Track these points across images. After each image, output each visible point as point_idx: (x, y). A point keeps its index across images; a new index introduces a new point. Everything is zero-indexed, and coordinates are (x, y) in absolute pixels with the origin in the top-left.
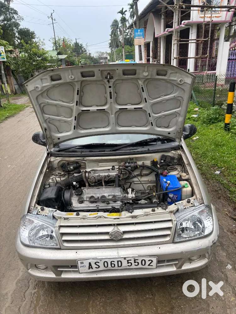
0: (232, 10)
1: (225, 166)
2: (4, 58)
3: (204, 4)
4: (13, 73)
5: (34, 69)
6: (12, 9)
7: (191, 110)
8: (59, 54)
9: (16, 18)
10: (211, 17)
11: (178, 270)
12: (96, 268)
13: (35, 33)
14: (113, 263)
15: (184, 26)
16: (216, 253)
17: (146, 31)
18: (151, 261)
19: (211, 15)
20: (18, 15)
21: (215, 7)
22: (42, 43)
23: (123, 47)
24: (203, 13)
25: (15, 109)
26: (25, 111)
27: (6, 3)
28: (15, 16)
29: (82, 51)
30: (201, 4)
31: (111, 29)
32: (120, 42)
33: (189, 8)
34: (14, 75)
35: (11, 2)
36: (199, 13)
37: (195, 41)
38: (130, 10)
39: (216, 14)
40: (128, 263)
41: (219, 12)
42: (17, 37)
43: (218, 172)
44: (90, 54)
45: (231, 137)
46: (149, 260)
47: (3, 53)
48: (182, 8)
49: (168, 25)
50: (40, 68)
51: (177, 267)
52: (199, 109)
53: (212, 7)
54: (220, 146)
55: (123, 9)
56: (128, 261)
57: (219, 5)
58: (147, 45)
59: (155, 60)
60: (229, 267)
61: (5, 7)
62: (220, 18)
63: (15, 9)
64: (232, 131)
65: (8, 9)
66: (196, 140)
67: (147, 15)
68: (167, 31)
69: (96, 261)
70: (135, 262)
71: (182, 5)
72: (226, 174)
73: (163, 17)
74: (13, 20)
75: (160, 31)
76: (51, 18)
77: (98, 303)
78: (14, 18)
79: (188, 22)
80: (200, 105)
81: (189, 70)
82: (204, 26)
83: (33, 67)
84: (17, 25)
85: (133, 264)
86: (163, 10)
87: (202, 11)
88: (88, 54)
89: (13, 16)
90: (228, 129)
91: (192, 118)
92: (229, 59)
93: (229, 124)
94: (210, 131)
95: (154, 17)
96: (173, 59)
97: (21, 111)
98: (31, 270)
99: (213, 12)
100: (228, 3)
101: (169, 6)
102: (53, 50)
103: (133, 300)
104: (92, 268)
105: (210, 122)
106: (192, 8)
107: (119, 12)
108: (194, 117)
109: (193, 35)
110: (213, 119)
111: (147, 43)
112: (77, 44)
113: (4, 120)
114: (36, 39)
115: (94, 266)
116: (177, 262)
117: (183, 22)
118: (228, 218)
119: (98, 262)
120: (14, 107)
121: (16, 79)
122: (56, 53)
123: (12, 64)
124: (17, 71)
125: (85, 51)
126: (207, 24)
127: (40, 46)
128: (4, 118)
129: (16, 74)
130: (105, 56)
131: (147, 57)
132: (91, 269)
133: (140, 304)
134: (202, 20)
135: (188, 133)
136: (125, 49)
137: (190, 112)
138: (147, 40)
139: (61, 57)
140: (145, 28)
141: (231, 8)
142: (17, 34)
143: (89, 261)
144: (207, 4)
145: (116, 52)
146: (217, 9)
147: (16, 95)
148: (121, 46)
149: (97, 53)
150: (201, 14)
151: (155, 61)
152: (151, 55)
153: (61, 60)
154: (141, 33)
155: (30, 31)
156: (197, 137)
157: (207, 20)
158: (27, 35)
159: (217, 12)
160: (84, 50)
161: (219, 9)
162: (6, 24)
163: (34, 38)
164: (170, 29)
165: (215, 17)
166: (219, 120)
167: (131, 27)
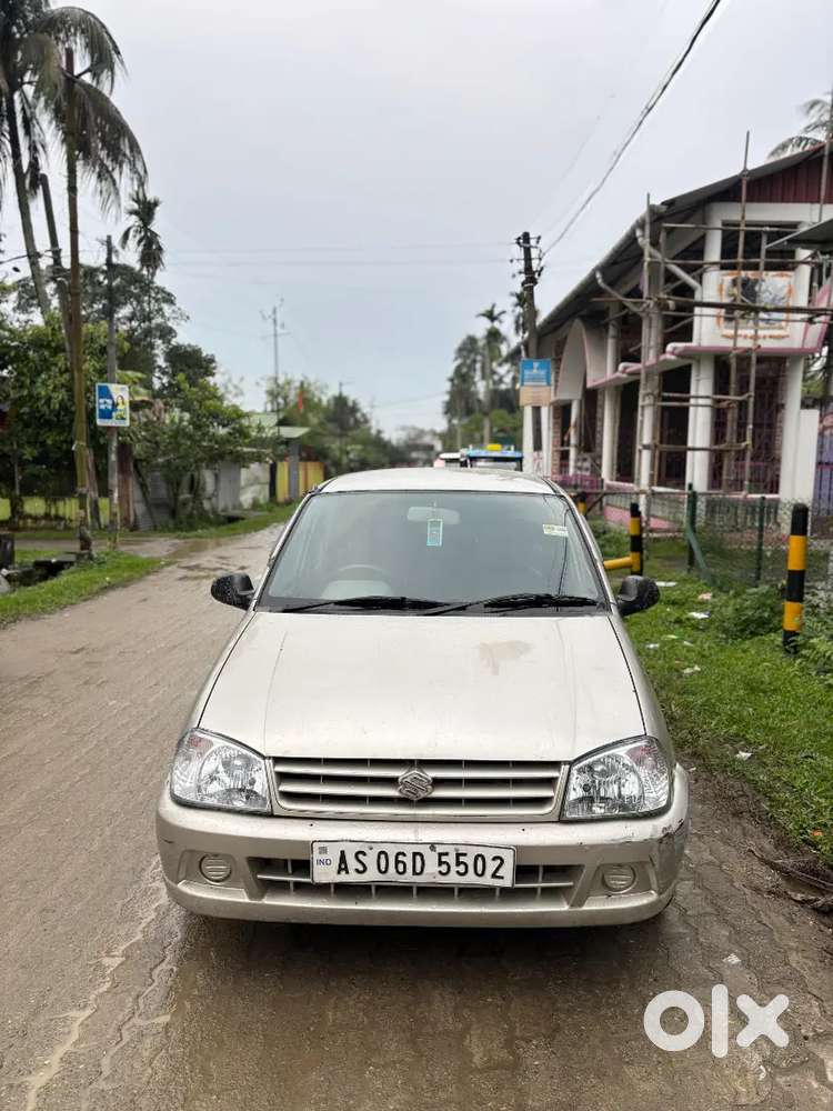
0: (822, 318)
1: (768, 742)
2: (123, 419)
3: (735, 300)
4: (136, 466)
5: (201, 460)
6: (160, 290)
7: (686, 599)
8: (282, 423)
9: (167, 314)
10: (755, 337)
11: (574, 909)
12: (357, 871)
13: (217, 359)
14: (401, 857)
15: (673, 357)
16: (701, 930)
17: (558, 368)
18: (499, 861)
19: (756, 332)
20: (173, 307)
21: (765, 310)
22: (236, 387)
23: (486, 414)
24: (733, 323)
25: (131, 567)
26: (160, 575)
27: (145, 272)
28: (166, 308)
29: (356, 421)
30: (726, 300)
31: (456, 359)
32: (479, 401)
33: (688, 308)
34: (139, 474)
35: (158, 272)
36: (718, 323)
37: (708, 402)
38: (513, 311)
39: (774, 328)
40: (440, 863)
41: (783, 324)
42: (160, 367)
43: (744, 755)
44: (379, 432)
45: (802, 670)
46: (494, 859)
47: (123, 403)
48: (666, 307)
49: (629, 354)
50: (221, 456)
51: (571, 902)
52: (714, 596)
53: (757, 310)
54: (764, 692)
55: (494, 306)
56: (440, 855)
57: (782, 304)
58: (562, 411)
59: (586, 455)
60: (734, 959)
61: (140, 282)
62: (786, 340)
63: (168, 289)
64: (804, 652)
65: (147, 287)
66: (691, 674)
67: (565, 326)
68: (623, 372)
69: (358, 847)
70: (458, 863)
71: (664, 299)
72: (769, 760)
73: (612, 331)
74: (158, 320)
75: (603, 369)
76: (271, 321)
77: (351, 1003)
78: (163, 316)
79: (686, 349)
80: (719, 586)
81: (691, 486)
82: (733, 363)
83: (201, 455)
84: (166, 333)
85: (454, 868)
86: (614, 314)
87: (729, 319)
88: (373, 432)
89: (161, 309)
90: (795, 647)
91: (688, 619)
92: (819, 464)
93: (794, 634)
94: (740, 654)
95: (587, 329)
96: (640, 451)
97: (148, 573)
98: (185, 883)
99: (761, 324)
100: (809, 301)
101: (628, 302)
102: (266, 411)
103: (448, 1003)
104: (347, 872)
105: (742, 631)
106: (697, 310)
107: (484, 315)
108: (694, 619)
109: (702, 385)
110: (753, 621)
111: (561, 404)
112: (340, 401)
113: (97, 593)
114: (217, 376)
115: (352, 864)
116: (571, 884)
117: (670, 347)
118: (756, 861)
119: (364, 854)
120: (129, 562)
121: (143, 486)
122: (274, 419)
123: (139, 441)
124: (148, 463)
125: (366, 421)
126: (744, 357)
127: (229, 396)
128: (96, 587)
129: (143, 472)
130: (427, 440)
131: (562, 445)
132: (343, 873)
133: (466, 1012)
134: (729, 344)
135: (633, 598)
136: (492, 422)
137: (683, 604)
138: (564, 396)
139: (287, 432)
140: (558, 360)
141: (817, 313)
142: (161, 361)
143: (342, 846)
144: (743, 301)
145: (463, 426)
146: (775, 315)
147: (135, 533)
148: (480, 410)
149: (404, 428)
150: (726, 328)
151: (585, 460)
152: (573, 440)
153: (288, 442)
154: (543, 373)
155: (201, 353)
156: (697, 668)
157: (744, 344)
158: (192, 364)
159: (777, 324)
160: (362, 420)
161: (783, 316)
162: (135, 330)
163: (213, 375)
164: (634, 367)
165: (771, 337)
166: (771, 626)
167: (514, 356)
